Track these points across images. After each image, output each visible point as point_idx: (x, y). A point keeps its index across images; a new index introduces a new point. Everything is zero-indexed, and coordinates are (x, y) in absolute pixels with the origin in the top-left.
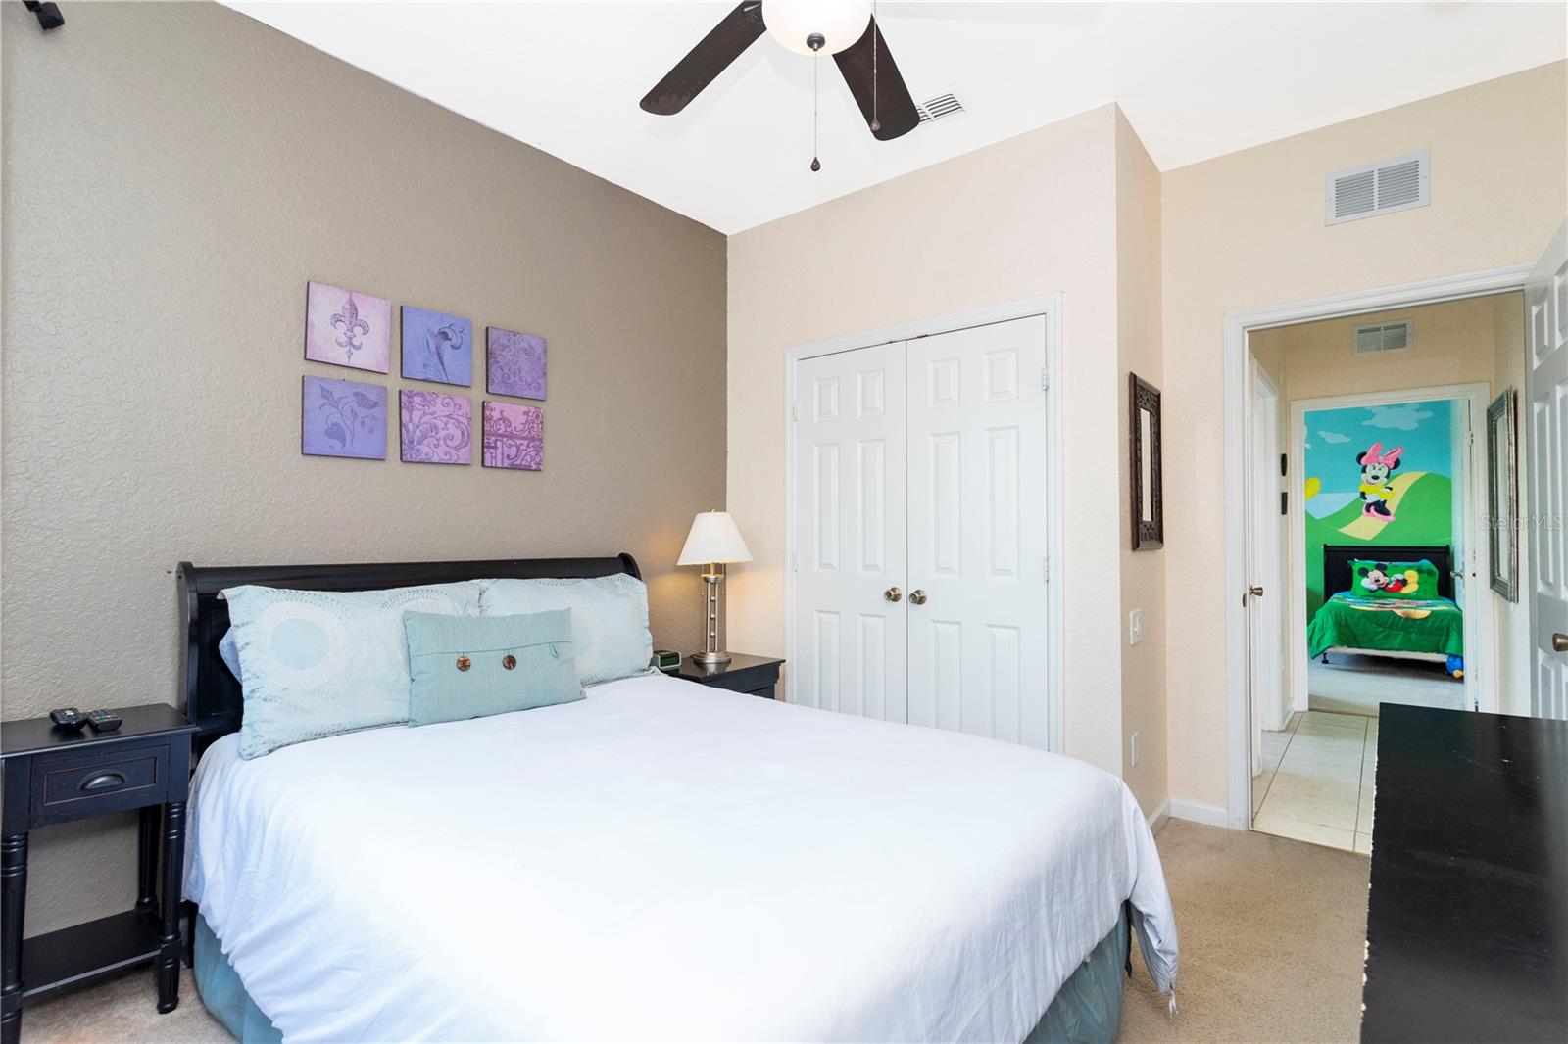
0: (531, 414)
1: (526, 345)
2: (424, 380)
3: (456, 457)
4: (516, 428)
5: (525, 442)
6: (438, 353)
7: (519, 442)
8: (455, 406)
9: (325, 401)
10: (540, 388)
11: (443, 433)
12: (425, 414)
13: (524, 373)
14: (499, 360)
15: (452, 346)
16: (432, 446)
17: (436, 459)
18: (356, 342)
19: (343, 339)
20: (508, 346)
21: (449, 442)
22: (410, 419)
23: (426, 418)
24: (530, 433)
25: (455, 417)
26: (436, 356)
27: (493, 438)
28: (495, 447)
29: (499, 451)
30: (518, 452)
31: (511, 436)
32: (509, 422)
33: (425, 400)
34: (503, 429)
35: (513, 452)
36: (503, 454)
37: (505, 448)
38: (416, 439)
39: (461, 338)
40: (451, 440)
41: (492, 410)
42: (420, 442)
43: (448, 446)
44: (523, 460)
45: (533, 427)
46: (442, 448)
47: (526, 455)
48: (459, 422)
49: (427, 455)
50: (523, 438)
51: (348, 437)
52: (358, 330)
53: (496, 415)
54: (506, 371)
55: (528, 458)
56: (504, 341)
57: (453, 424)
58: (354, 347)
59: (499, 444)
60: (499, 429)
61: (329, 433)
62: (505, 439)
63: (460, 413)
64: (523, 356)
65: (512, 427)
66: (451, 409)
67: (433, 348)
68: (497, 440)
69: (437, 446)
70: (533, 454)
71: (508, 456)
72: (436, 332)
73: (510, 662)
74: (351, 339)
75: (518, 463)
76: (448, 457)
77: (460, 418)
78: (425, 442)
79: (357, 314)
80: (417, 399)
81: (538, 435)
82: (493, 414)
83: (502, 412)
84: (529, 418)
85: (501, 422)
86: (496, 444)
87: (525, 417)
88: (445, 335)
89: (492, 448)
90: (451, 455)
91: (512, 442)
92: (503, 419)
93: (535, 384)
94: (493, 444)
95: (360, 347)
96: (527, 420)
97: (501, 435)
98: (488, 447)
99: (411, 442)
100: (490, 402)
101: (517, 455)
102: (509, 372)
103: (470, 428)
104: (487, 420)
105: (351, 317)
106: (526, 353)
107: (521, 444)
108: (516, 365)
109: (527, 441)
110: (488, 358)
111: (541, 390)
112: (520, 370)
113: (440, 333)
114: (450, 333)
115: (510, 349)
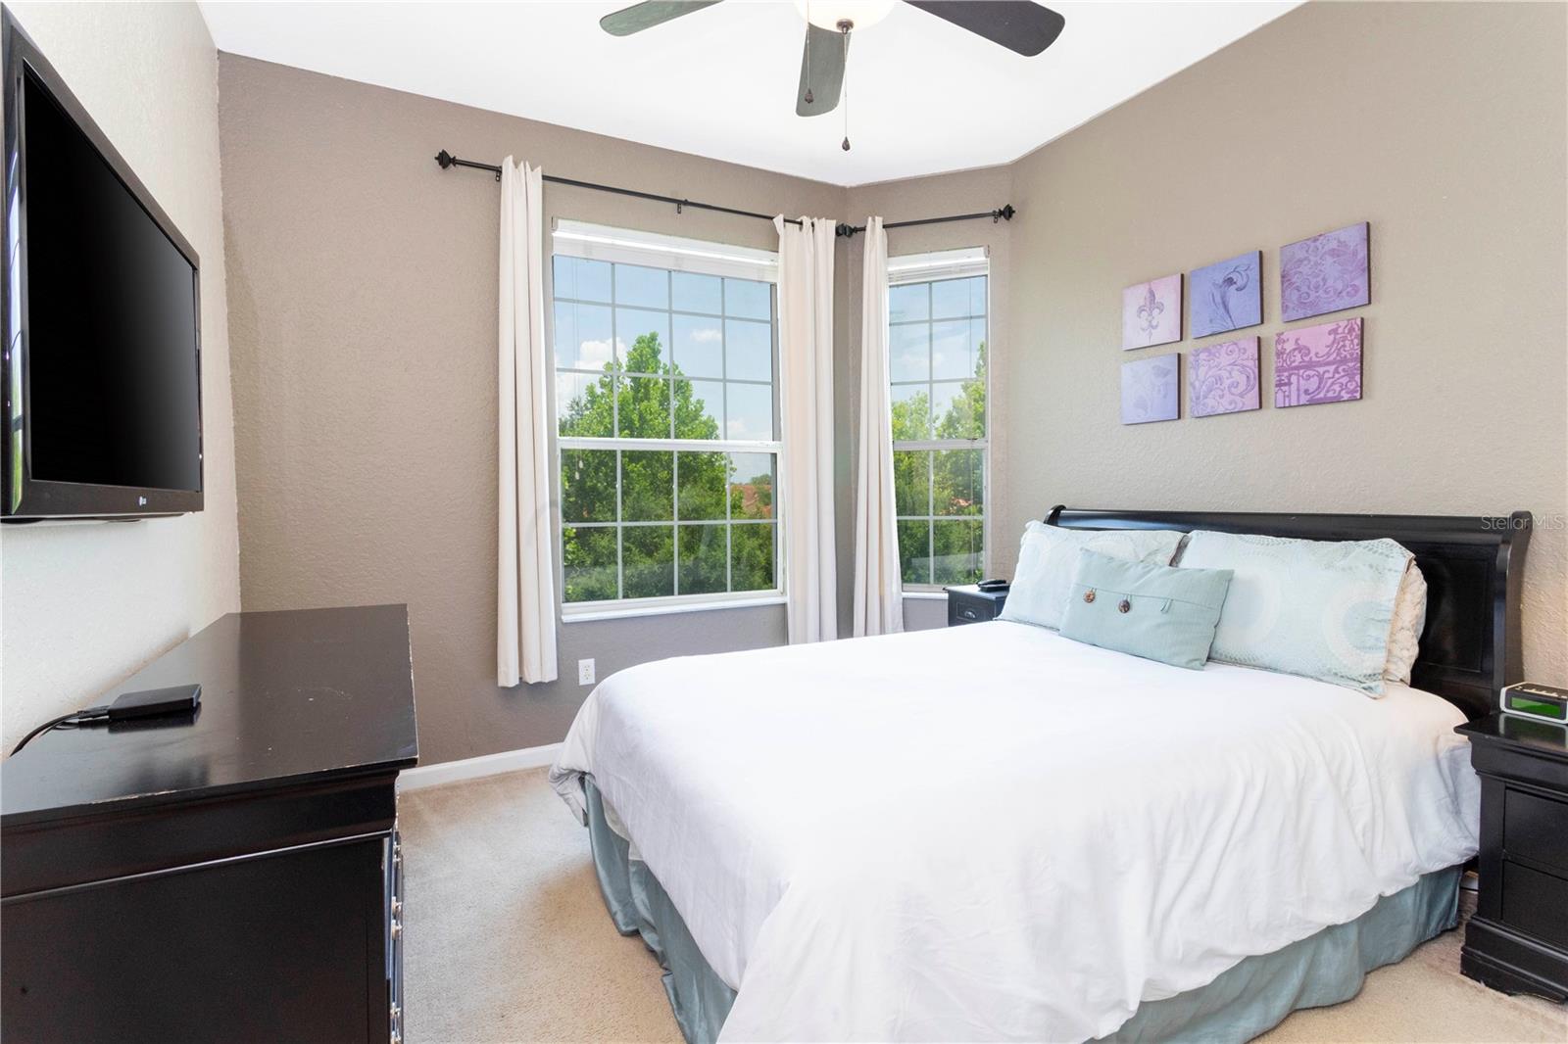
0: (1340, 330)
1: (1334, 244)
2: (1211, 335)
3: (1241, 405)
4: (1317, 354)
5: (1332, 368)
6: (1224, 303)
7: (1321, 370)
8: (1240, 350)
9: (1134, 379)
10: (1357, 292)
11: (1227, 382)
12: (1210, 368)
13: (1330, 282)
14: (1294, 280)
15: (1237, 290)
16: (1217, 398)
17: (1221, 410)
18: (1154, 323)
19: (1145, 324)
20: (1306, 258)
21: (1233, 390)
22: (1197, 376)
23: (1210, 373)
24: (1339, 354)
25: (1240, 362)
26: (1221, 306)
27: (1286, 374)
28: (1289, 384)
29: (1294, 387)
30: (1320, 383)
31: (1310, 366)
32: (1308, 349)
33: (1210, 353)
34: (1298, 359)
35: (1313, 384)
36: (1298, 390)
37: (1302, 381)
38: (1202, 394)
39: (1247, 275)
40: (1237, 387)
41: (1284, 342)
42: (1205, 397)
43: (1233, 394)
44: (1328, 391)
45: (1344, 346)
46: (1228, 397)
47: (1333, 384)
48: (1243, 366)
49: (1212, 407)
50: (1328, 364)
51: (1149, 408)
52: (1156, 311)
53: (1289, 346)
54: (1304, 289)
55: (1337, 388)
56: (1301, 255)
57: (1238, 370)
58: (1153, 327)
59: (1294, 379)
60: (1294, 361)
61: (1136, 405)
62: (1301, 371)
63: (1245, 356)
64: (1329, 260)
65: (1312, 354)
66: (1235, 355)
67: (1218, 299)
68: (1290, 375)
69: (1222, 397)
70: (1344, 380)
71: (1306, 392)
72: (1221, 281)
74: (1151, 321)
75: (1322, 395)
76: (1233, 406)
77: (1245, 363)
78: (1210, 396)
79: (1155, 299)
80: (1203, 356)
81: (1352, 355)
82: (1286, 346)
83: (1297, 340)
84: (1338, 337)
85: (1296, 353)
86: (1289, 380)
87: (1332, 337)
88: (1230, 281)
89: (1285, 384)
90: (1236, 403)
91: (1311, 373)
92: (1299, 348)
93: (1349, 289)
94: (1286, 381)
95: (1157, 326)
96: (1335, 338)
97: (1297, 368)
98: (1279, 385)
99: (1198, 398)
100: (1282, 333)
101: (1319, 387)
102: (1309, 287)
103: (1257, 371)
104: (1279, 354)
105: (1151, 304)
106: (1333, 256)
107: (1324, 373)
108: (1318, 276)
109: (1334, 367)
110: (1283, 283)
111: (1360, 293)
112: (1324, 280)
113: (1225, 281)
114: (1234, 276)
115: (1310, 261)
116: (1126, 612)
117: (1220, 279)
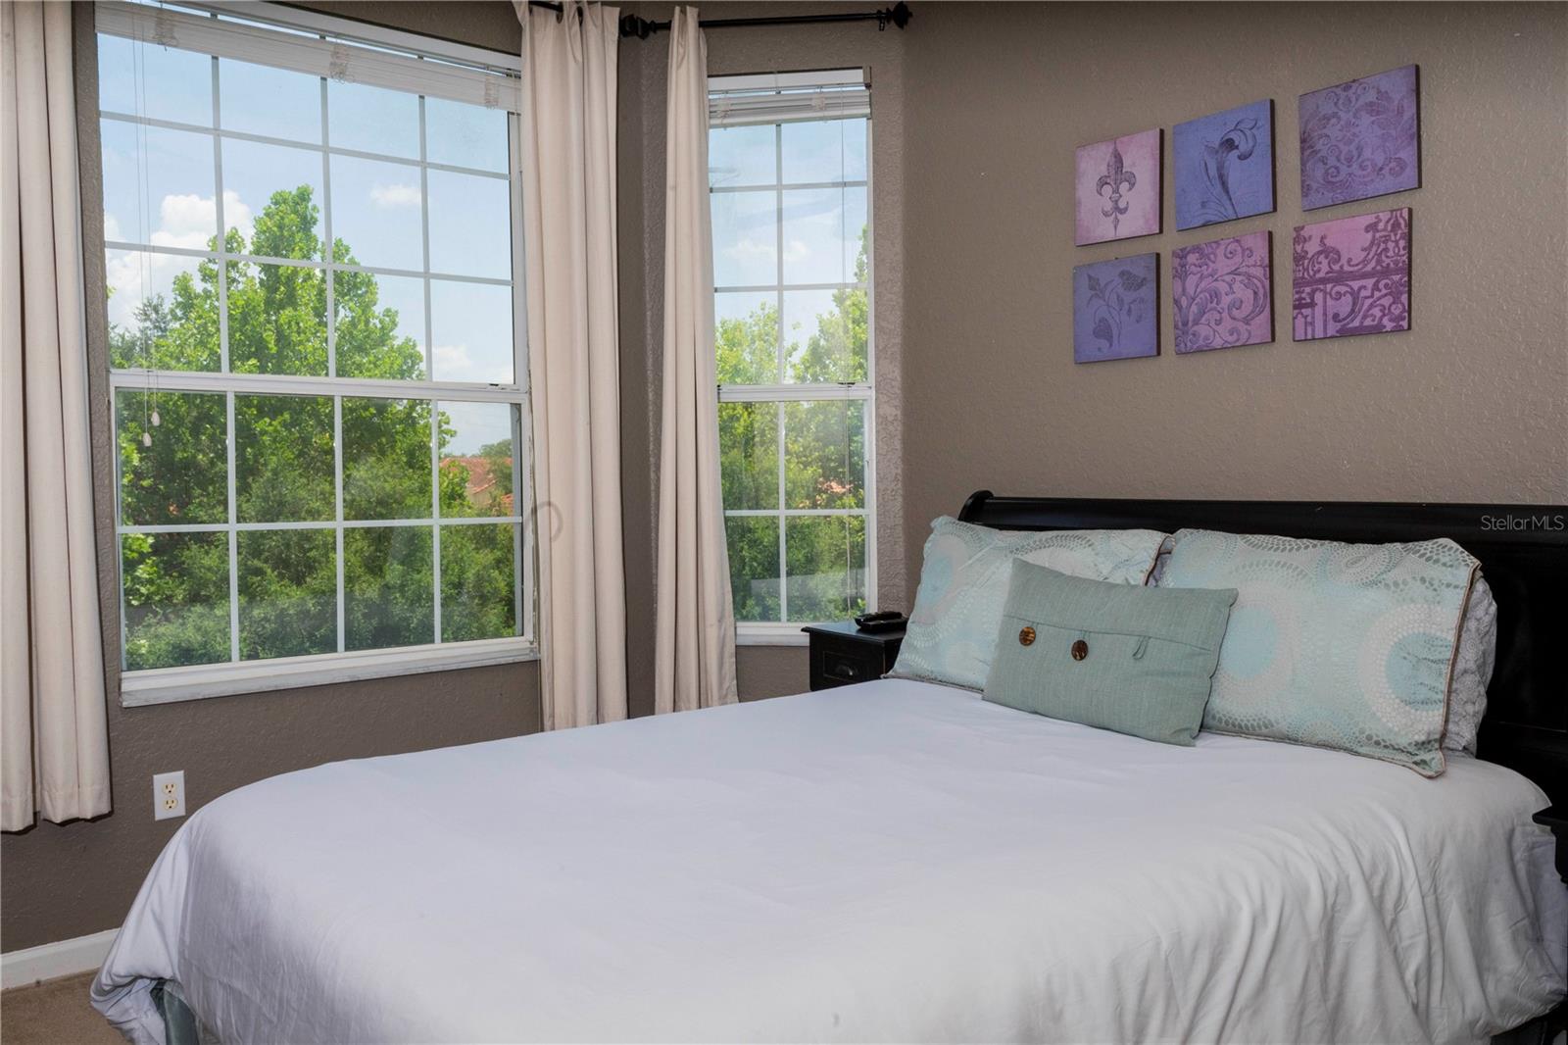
0: (1381, 226)
1: (1372, 96)
2: (1204, 225)
3: (1246, 335)
4: (1349, 260)
5: (1370, 282)
6: (1221, 176)
7: (1356, 285)
8: (1243, 250)
9: (1093, 292)
10: (1402, 169)
11: (1226, 300)
12: (1202, 278)
13: (1367, 153)
14: (1317, 148)
15: (1239, 157)
16: (1212, 324)
17: (1218, 343)
18: (1122, 205)
19: (1109, 206)
20: (1335, 115)
21: (1235, 312)
22: (1184, 290)
23: (1203, 285)
24: (1379, 262)
25: (1244, 270)
26: (1218, 182)
27: (1308, 290)
28: (1312, 305)
29: (1319, 310)
30: (1354, 304)
31: (1340, 278)
32: (1338, 253)
33: (1202, 255)
34: (1325, 268)
35: (1344, 306)
36: (1325, 314)
37: (1330, 302)
38: (1191, 319)
39: (1254, 136)
40: (1240, 308)
41: (1305, 240)
42: (1196, 322)
43: (1234, 319)
44: (1365, 317)
45: (1386, 250)
46: (1228, 323)
47: (1371, 306)
48: (1249, 276)
49: (1207, 338)
50: (1364, 276)
51: (1115, 337)
52: (1124, 186)
53: (1313, 247)
54: (1332, 161)
55: (1377, 312)
56: (1327, 108)
57: (1241, 282)
58: (1121, 211)
59: (1319, 297)
60: (1319, 271)
61: (1097, 334)
62: (1329, 286)
63: (1251, 261)
64: (1366, 119)
65: (1344, 261)
66: (1238, 259)
67: (1213, 172)
68: (1314, 292)
69: (1218, 322)
70: (1387, 301)
71: (1336, 317)
72: (1216, 144)
73: (1081, 650)
74: (1116, 202)
75: (1356, 323)
76: (1235, 336)
77: (1251, 270)
78: (1203, 320)
79: (1122, 166)
80: (1192, 258)
81: (1396, 263)
82: (1307, 247)
83: (1323, 238)
84: (1378, 235)
85: (1322, 258)
86: (1312, 299)
87: (1369, 236)
88: (1229, 144)
89: (1307, 306)
90: (1239, 334)
91: (1343, 289)
92: (1325, 251)
93: (1393, 164)
94: (1309, 300)
95: (1126, 209)
96: (1374, 236)
97: (1323, 281)
98: (1299, 306)
99: (1185, 324)
100: (1303, 228)
101: (1353, 311)
102: (1339, 160)
103: (1267, 283)
104: (1298, 259)
105: (1116, 173)
106: (1371, 113)
107: (1360, 289)
108: (1350, 142)
109: (1374, 280)
110: (1303, 150)
111: (1408, 170)
112: (1360, 149)
113: (1222, 144)
114: (1236, 137)
115: (1339, 118)
116: (1082, 658)
117: (1216, 139)
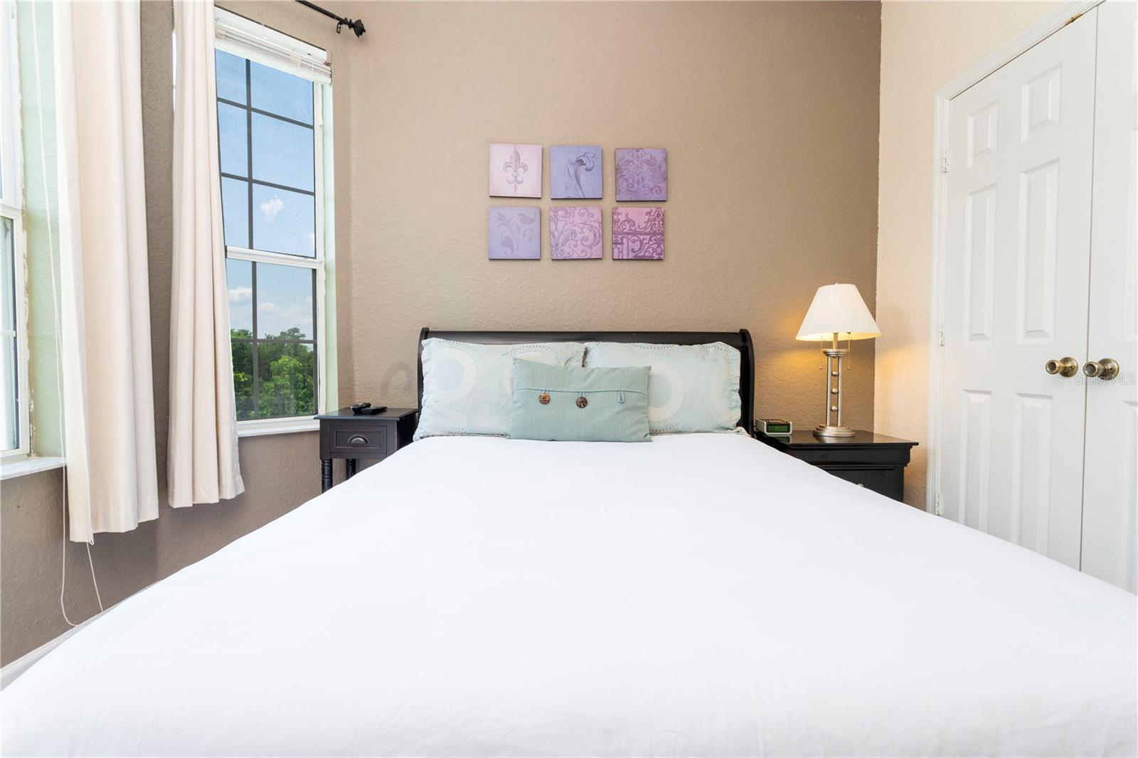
0: (652, 214)
1: (648, 157)
2: (566, 198)
3: (590, 254)
4: (639, 226)
5: (648, 237)
6: (576, 176)
7: (642, 237)
8: (589, 215)
9: (501, 222)
10: (661, 191)
11: (579, 236)
12: (567, 223)
13: (646, 181)
14: (624, 174)
15: (586, 170)
16: (572, 246)
17: (575, 256)
18: (519, 179)
19: (511, 178)
20: (632, 161)
21: (584, 242)
22: (555, 228)
23: (567, 227)
24: (652, 229)
25: (589, 223)
26: (574, 179)
28: (622, 243)
29: (625, 246)
30: (641, 246)
31: (634, 233)
32: (634, 222)
33: (567, 213)
34: (628, 228)
35: (637, 246)
36: (628, 248)
37: (630, 244)
38: (560, 242)
39: (593, 161)
40: (587, 240)
41: (618, 214)
42: (563, 245)
43: (583, 245)
44: (646, 252)
45: (655, 224)
46: (580, 247)
47: (648, 247)
48: (592, 226)
49: (569, 253)
50: (646, 234)
51: (515, 248)
52: (521, 170)
53: (622, 218)
54: (630, 181)
55: (650, 250)
56: (628, 157)
57: (588, 228)
58: (518, 182)
59: (625, 240)
60: (625, 229)
61: (503, 244)
62: (630, 236)
63: (593, 219)
64: (645, 167)
65: (636, 226)
66: (586, 217)
67: (572, 173)
68: (622, 238)
69: (575, 246)
70: (655, 246)
71: (633, 250)
72: (574, 161)
74: (516, 177)
75: (642, 254)
76: (584, 254)
77: (592, 223)
78: (567, 244)
79: (520, 159)
80: (561, 213)
81: (659, 230)
82: (620, 217)
83: (627, 215)
84: (651, 217)
85: (626, 223)
86: (622, 240)
87: (647, 217)
88: (581, 162)
89: (619, 244)
90: (586, 252)
91: (636, 238)
92: (628, 220)
93: (657, 188)
94: (620, 241)
95: (522, 182)
96: (649, 219)
97: (627, 233)
98: (615, 243)
99: (557, 245)
100: (617, 208)
101: (640, 249)
102: (633, 181)
103: (601, 231)
104: (614, 222)
105: (516, 162)
106: (648, 164)
107: (644, 239)
108: (639, 175)
109: (649, 236)
110: (616, 174)
111: (663, 193)
112: (643, 179)
113: (577, 161)
114: (585, 160)
115: (634, 163)
116: (585, 406)
117: (574, 159)
